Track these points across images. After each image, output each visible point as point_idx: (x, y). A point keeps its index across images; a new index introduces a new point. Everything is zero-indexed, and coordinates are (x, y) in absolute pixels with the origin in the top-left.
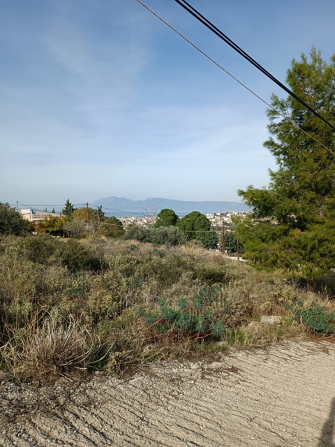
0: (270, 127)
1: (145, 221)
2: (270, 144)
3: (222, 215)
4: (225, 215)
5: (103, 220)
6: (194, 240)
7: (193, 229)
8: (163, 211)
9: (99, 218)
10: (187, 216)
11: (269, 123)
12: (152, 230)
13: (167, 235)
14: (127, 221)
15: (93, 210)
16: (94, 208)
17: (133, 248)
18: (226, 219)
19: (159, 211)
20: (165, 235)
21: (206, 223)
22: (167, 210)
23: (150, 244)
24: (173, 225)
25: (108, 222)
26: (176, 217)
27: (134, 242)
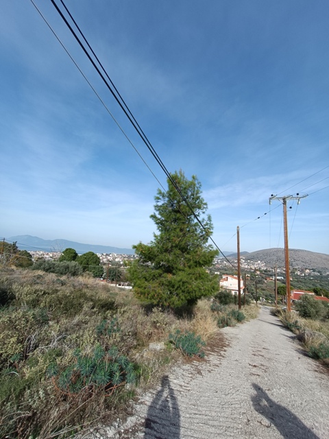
0: (155, 207)
1: (51, 255)
2: (153, 217)
3: (107, 255)
4: (109, 255)
5: (15, 253)
6: (88, 272)
7: (87, 264)
8: (67, 250)
9: (12, 251)
10: (84, 255)
11: (155, 204)
12: (57, 263)
13: (68, 268)
14: (36, 254)
15: (8, 244)
16: (9, 243)
17: (39, 277)
18: (109, 258)
19: (64, 249)
20: (67, 267)
21: (97, 260)
22: (70, 249)
23: (54, 275)
24: (74, 260)
25: (20, 254)
26: (76, 254)
27: (40, 273)
